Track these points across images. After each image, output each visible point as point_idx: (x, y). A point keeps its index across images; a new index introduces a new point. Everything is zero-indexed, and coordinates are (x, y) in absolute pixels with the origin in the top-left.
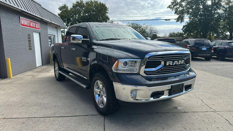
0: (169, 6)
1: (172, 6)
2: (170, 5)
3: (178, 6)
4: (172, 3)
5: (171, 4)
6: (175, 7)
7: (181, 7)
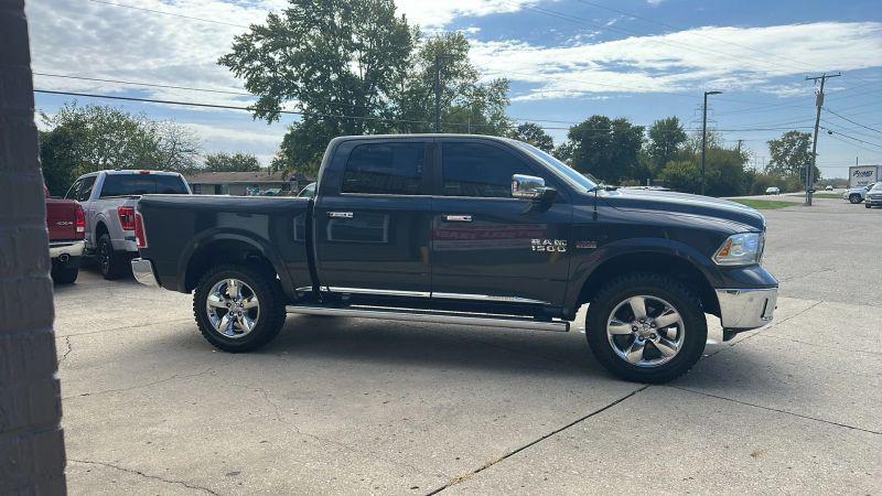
0: (227, 57)
1: (238, 60)
2: (230, 55)
3: (257, 63)
4: (235, 48)
5: (234, 52)
6: (246, 65)
7: (267, 69)
